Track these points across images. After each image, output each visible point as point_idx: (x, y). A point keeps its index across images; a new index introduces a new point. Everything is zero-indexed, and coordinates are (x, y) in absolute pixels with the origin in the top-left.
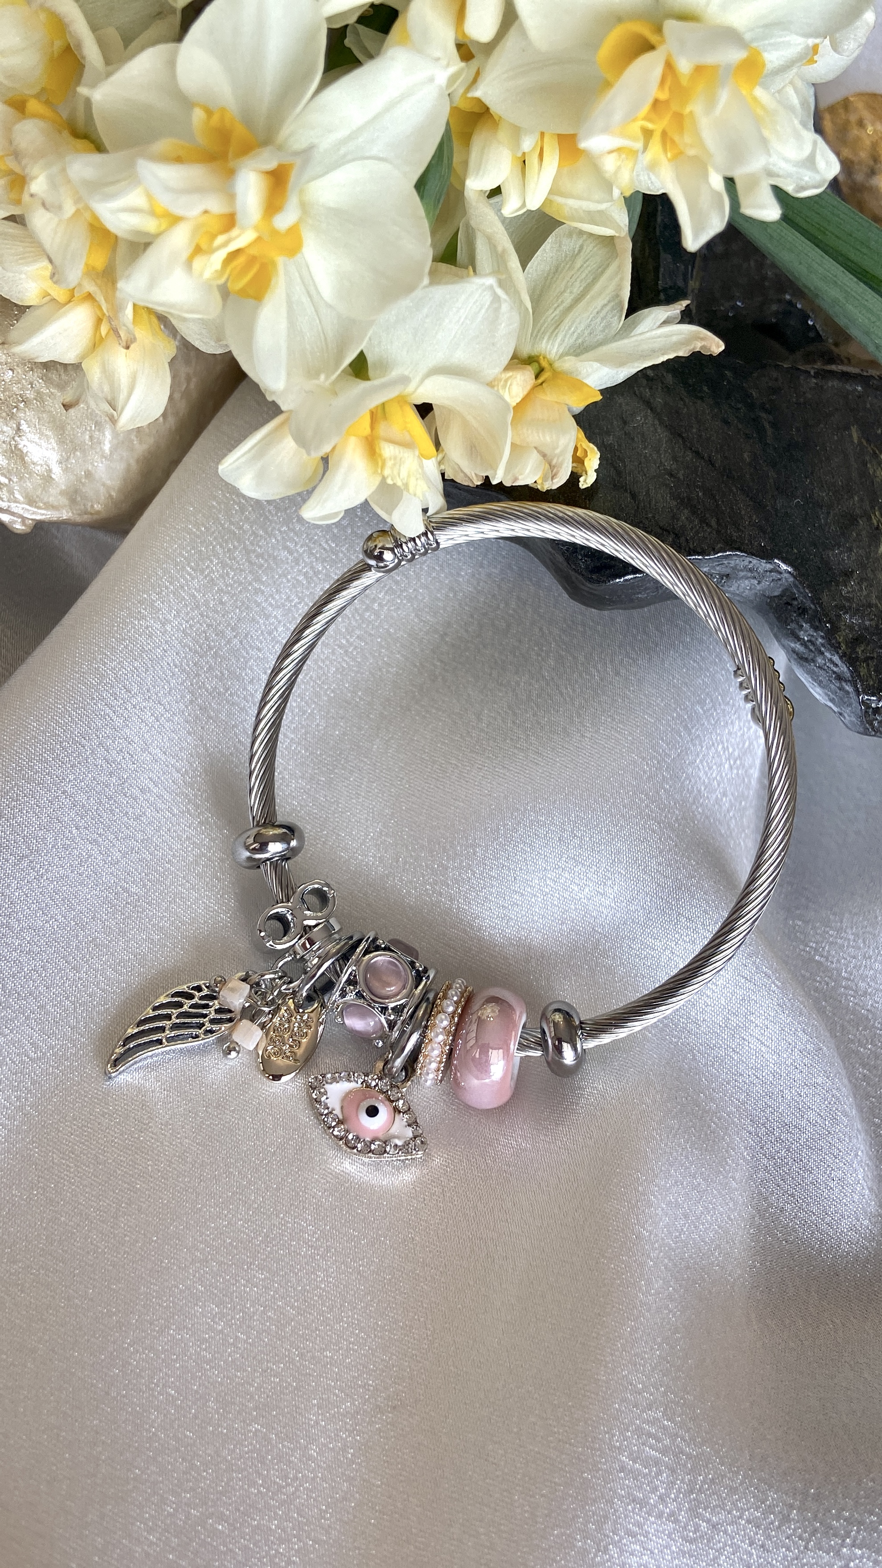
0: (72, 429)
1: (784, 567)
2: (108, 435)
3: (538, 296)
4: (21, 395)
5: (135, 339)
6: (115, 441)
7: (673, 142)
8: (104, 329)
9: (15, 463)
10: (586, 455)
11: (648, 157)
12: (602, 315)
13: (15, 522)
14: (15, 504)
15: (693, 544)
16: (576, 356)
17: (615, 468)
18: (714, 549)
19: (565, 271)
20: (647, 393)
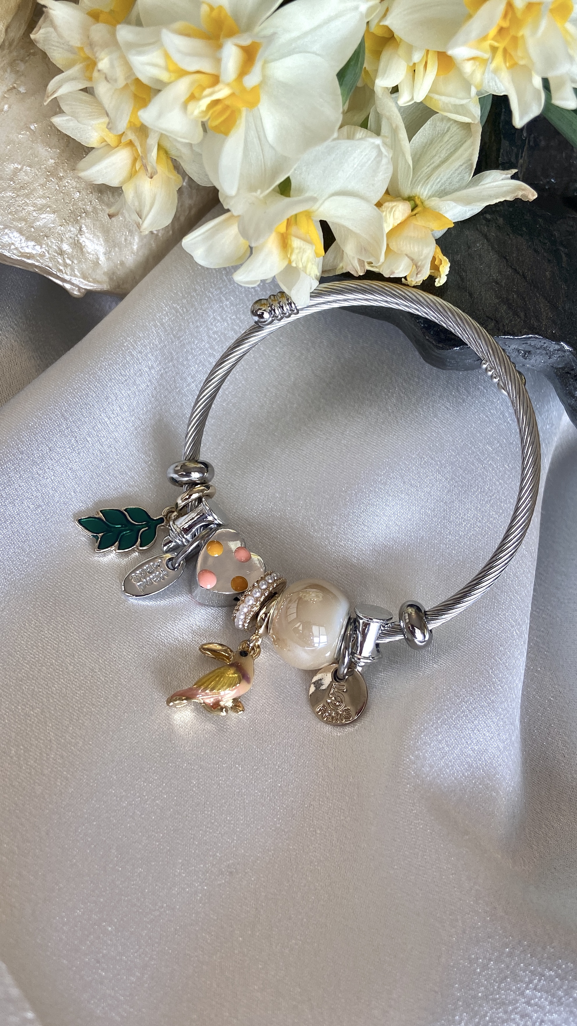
0: (114, 233)
1: (567, 347)
2: (137, 239)
3: (418, 159)
4: (83, 209)
5: (157, 172)
6: (141, 244)
7: (510, 55)
8: (138, 166)
9: (77, 252)
10: (441, 264)
11: (493, 65)
12: (458, 172)
13: (73, 289)
14: (75, 278)
15: (508, 328)
16: (440, 197)
17: (460, 276)
18: (521, 332)
19: (436, 143)
20: (485, 229)
